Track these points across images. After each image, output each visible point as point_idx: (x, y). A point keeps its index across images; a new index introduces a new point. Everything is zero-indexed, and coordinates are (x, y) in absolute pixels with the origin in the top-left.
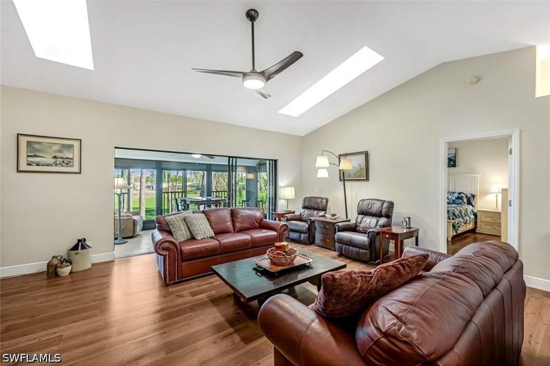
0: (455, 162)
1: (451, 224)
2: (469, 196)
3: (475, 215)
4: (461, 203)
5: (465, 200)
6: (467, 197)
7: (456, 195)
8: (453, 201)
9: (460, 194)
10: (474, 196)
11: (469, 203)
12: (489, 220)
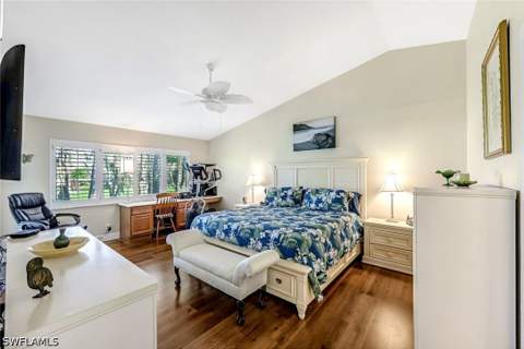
0: (334, 139)
1: (306, 277)
2: (352, 195)
3: (361, 231)
4: (339, 210)
5: (347, 205)
6: (349, 198)
7: (333, 195)
8: (329, 206)
9: (338, 193)
10: (359, 196)
11: (353, 209)
12: (380, 240)
